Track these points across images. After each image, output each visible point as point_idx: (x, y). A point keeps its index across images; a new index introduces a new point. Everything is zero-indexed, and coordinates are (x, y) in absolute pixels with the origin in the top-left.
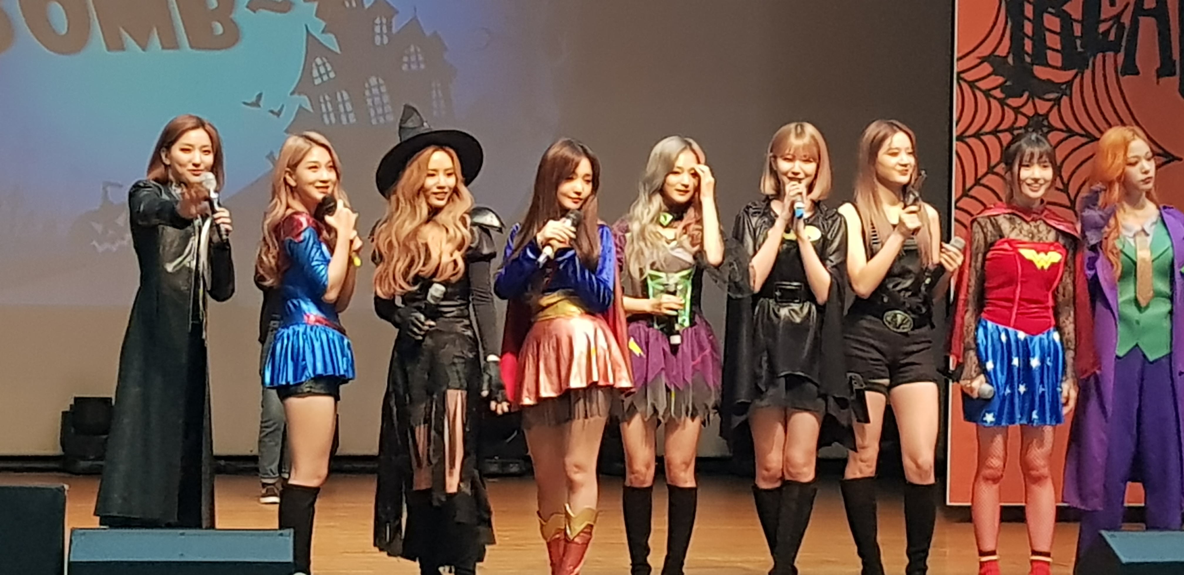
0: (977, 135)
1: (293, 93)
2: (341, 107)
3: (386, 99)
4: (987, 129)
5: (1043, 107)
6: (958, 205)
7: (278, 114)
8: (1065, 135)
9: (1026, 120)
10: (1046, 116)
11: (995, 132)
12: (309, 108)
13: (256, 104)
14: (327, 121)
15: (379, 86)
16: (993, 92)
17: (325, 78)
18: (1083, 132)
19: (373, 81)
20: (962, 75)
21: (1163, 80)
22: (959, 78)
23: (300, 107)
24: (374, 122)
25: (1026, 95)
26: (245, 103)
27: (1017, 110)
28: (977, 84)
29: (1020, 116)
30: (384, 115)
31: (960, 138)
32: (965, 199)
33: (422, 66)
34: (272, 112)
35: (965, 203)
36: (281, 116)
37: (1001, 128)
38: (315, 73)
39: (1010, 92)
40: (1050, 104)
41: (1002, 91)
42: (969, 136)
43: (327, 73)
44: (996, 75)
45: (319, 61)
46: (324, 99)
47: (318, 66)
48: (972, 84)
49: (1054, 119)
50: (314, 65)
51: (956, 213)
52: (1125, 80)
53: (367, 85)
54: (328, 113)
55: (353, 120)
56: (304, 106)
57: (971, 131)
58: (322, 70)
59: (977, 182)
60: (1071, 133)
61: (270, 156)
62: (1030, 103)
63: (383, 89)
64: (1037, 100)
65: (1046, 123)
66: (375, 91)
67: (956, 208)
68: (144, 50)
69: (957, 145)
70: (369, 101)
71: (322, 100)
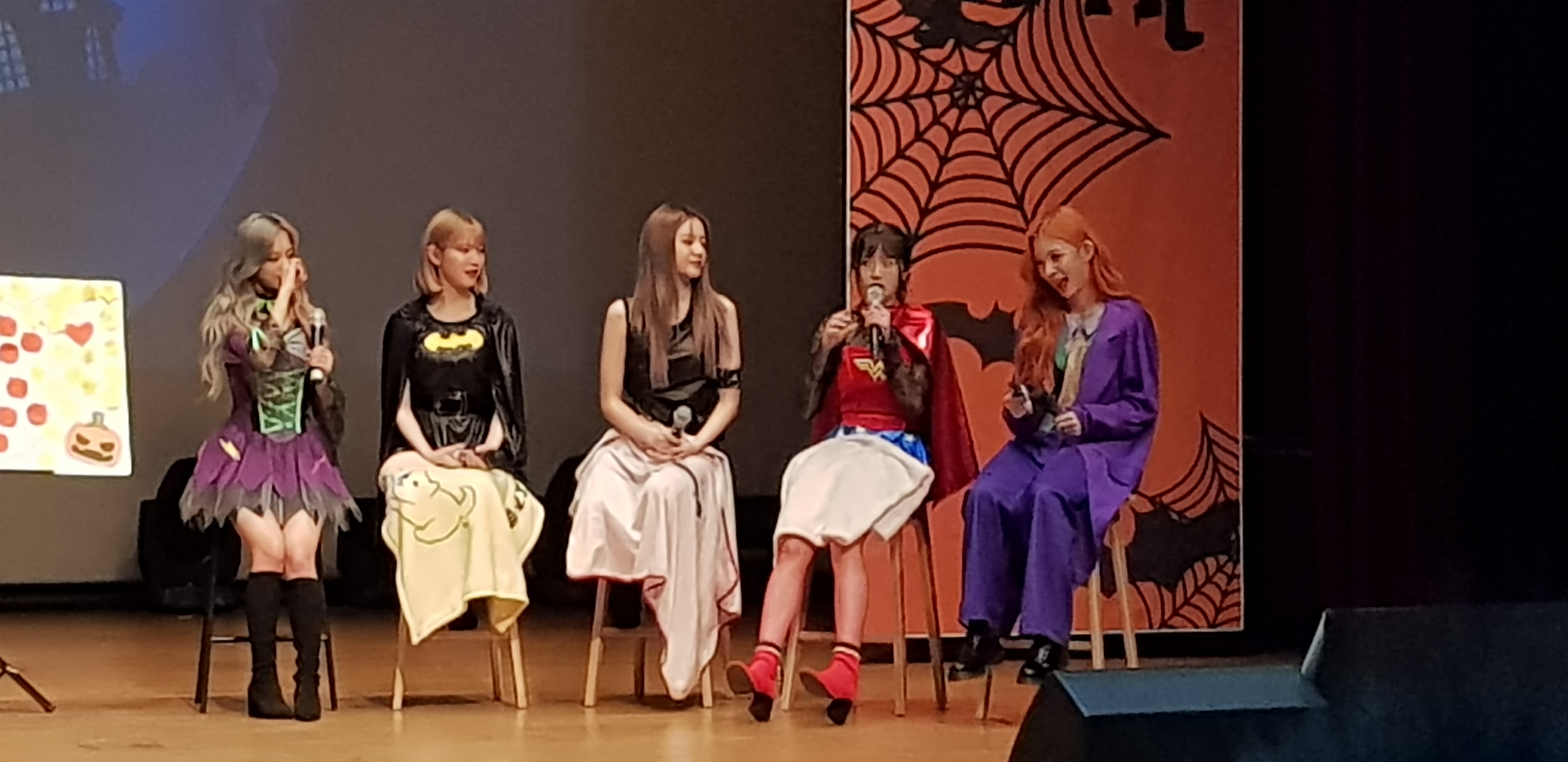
0: (881, 103)
4: (894, 94)
5: (975, 61)
6: (855, 204)
8: (1007, 101)
9: (950, 81)
10: (980, 74)
11: (905, 98)
16: (902, 41)
18: (1033, 98)
20: (861, 16)
21: (1144, 22)
22: (854, 21)
25: (951, 43)
27: (937, 66)
28: (880, 28)
29: (942, 76)
31: (857, 107)
32: (864, 195)
35: (865, 201)
37: (915, 91)
39: (928, 40)
40: (986, 56)
41: (916, 40)
42: (869, 105)
44: (908, 15)
48: (872, 29)
49: (991, 77)
51: (852, 217)
52: (1091, 20)
57: (871, 98)
59: (882, 171)
60: (1016, 99)
62: (957, 54)
64: (965, 50)
65: (979, 84)
67: (853, 209)
69: (852, 117)
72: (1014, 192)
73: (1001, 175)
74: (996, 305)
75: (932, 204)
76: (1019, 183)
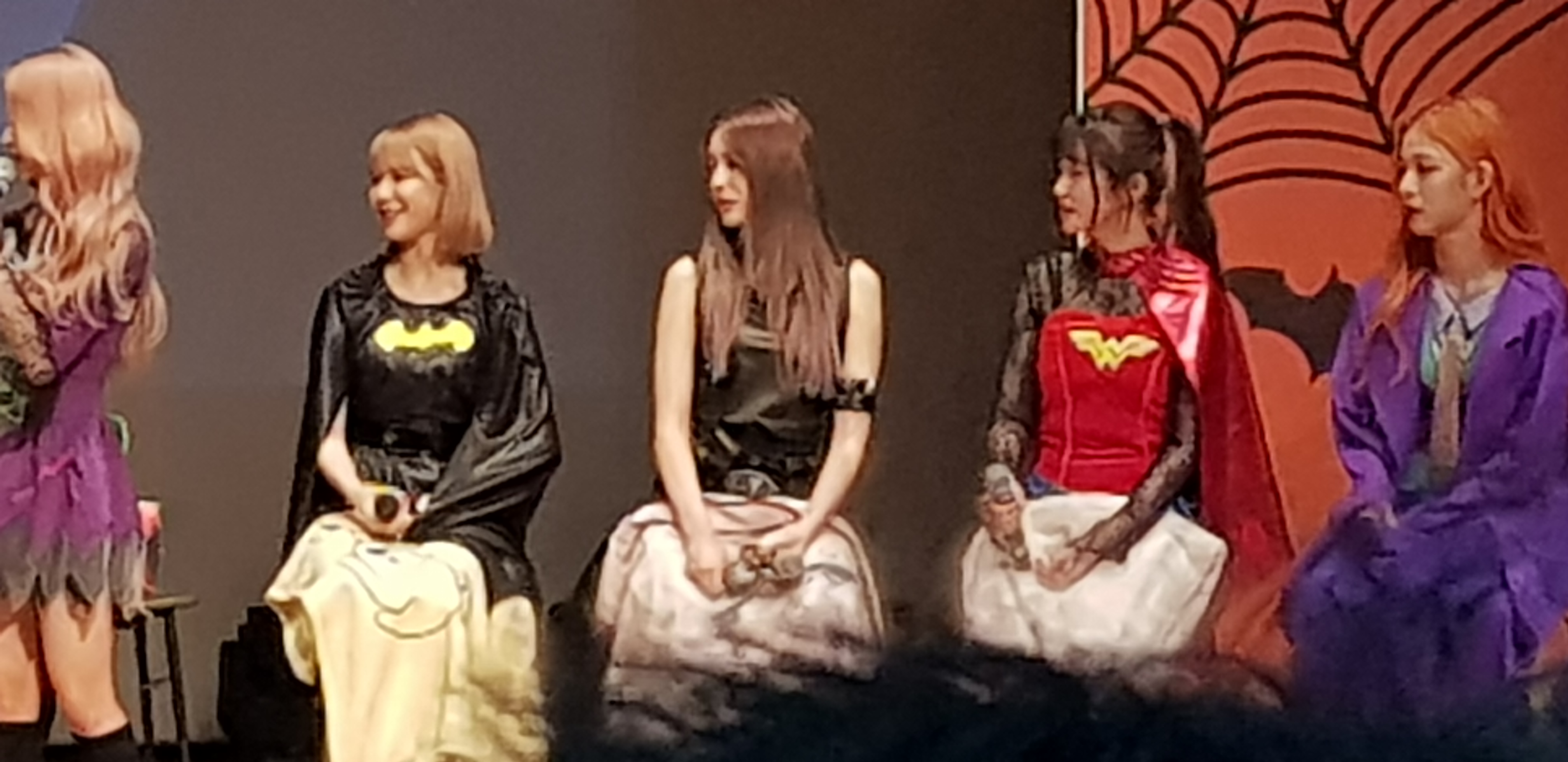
32: (1108, 87)
59: (1139, 45)
72: (1364, 84)
73: (1342, 53)
74: (1335, 272)
75: (1223, 104)
76: (1370, 67)
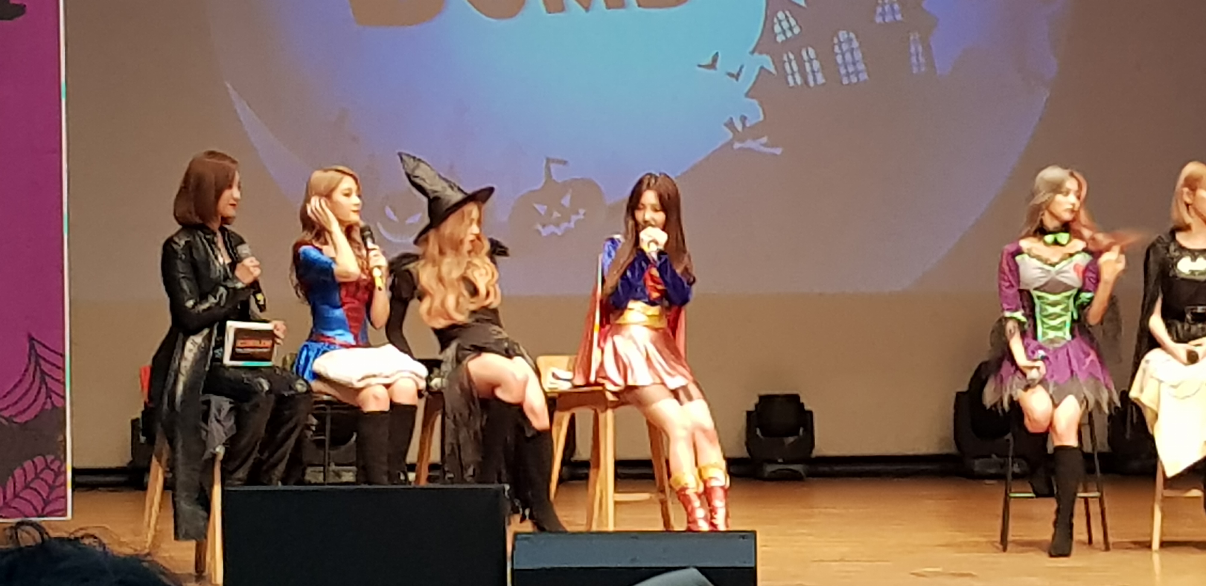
1: (753, 52)
2: (807, 65)
3: (858, 55)
7: (737, 77)
12: (772, 69)
13: (712, 66)
14: (791, 83)
15: (850, 40)
17: (789, 34)
19: (843, 35)
23: (762, 68)
24: (845, 81)
26: (700, 66)
30: (857, 73)
33: (899, 17)
34: (731, 75)
36: (741, 78)
38: (777, 29)
43: (791, 28)
45: (781, 15)
46: (788, 57)
47: (780, 22)
50: (775, 20)
53: (836, 41)
54: (793, 74)
55: (821, 79)
56: (765, 66)
58: (785, 25)
61: (730, 125)
63: (855, 44)
66: (845, 47)
68: (587, 9)
70: (839, 59)
71: (785, 58)
